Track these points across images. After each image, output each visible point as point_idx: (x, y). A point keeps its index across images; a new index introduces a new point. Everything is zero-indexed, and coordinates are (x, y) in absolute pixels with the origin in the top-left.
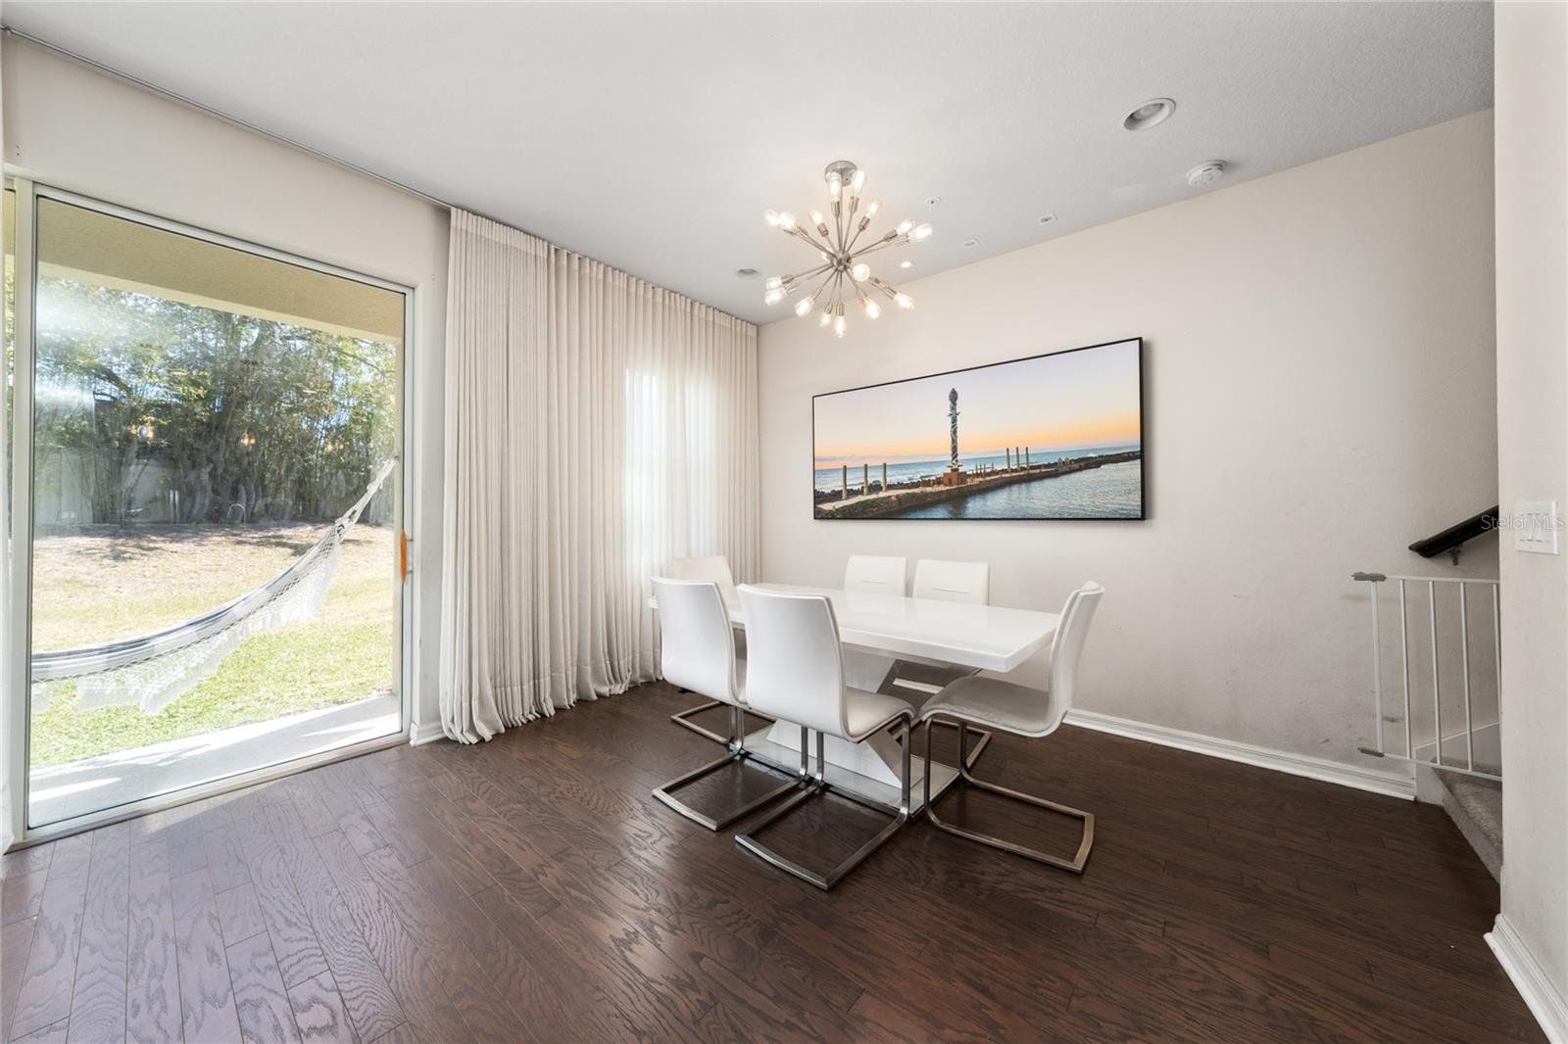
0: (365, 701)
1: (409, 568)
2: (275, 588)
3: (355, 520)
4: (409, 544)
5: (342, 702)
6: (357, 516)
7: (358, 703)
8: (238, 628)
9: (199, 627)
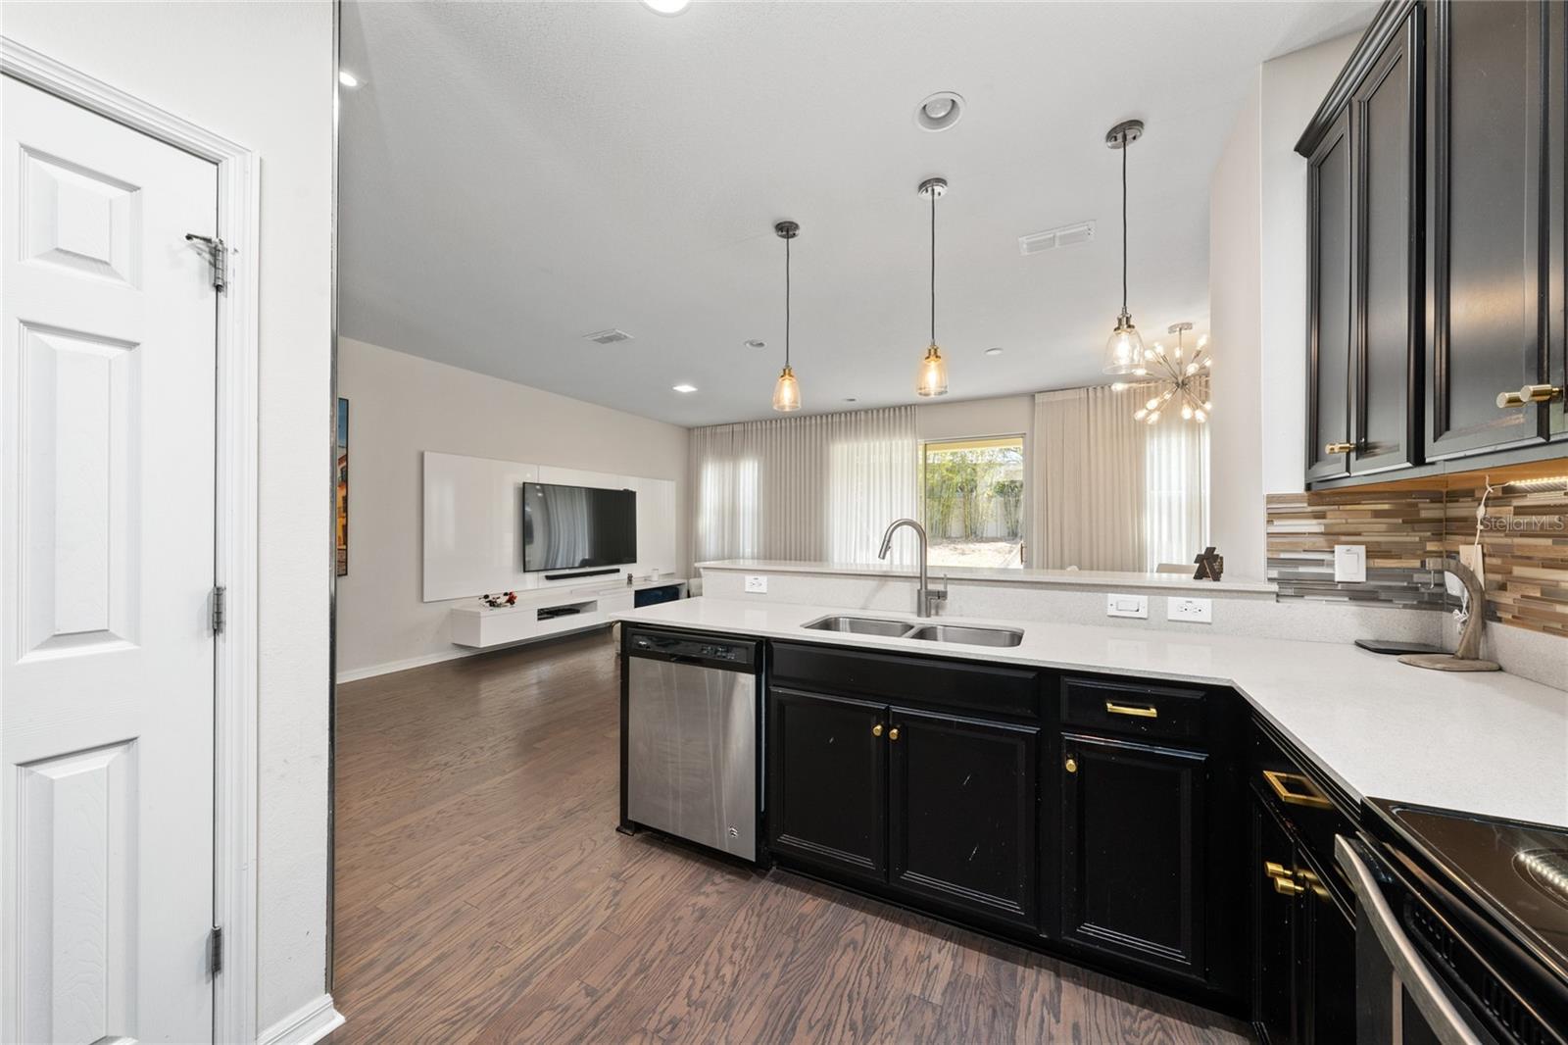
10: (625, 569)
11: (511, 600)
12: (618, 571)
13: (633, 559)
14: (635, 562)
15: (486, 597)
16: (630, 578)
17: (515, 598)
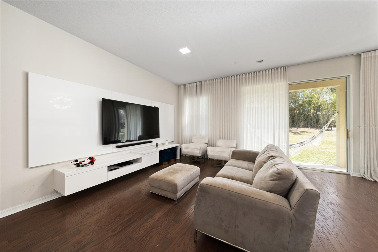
0: (328, 165)
1: (349, 137)
2: (312, 139)
3: (328, 127)
4: (349, 132)
5: (324, 164)
6: (328, 125)
7: (327, 165)
8: (305, 145)
9: (300, 144)
10: (155, 141)
11: (92, 161)
12: (152, 142)
13: (158, 137)
14: (159, 138)
15: (76, 161)
16: (157, 145)
17: (95, 160)
